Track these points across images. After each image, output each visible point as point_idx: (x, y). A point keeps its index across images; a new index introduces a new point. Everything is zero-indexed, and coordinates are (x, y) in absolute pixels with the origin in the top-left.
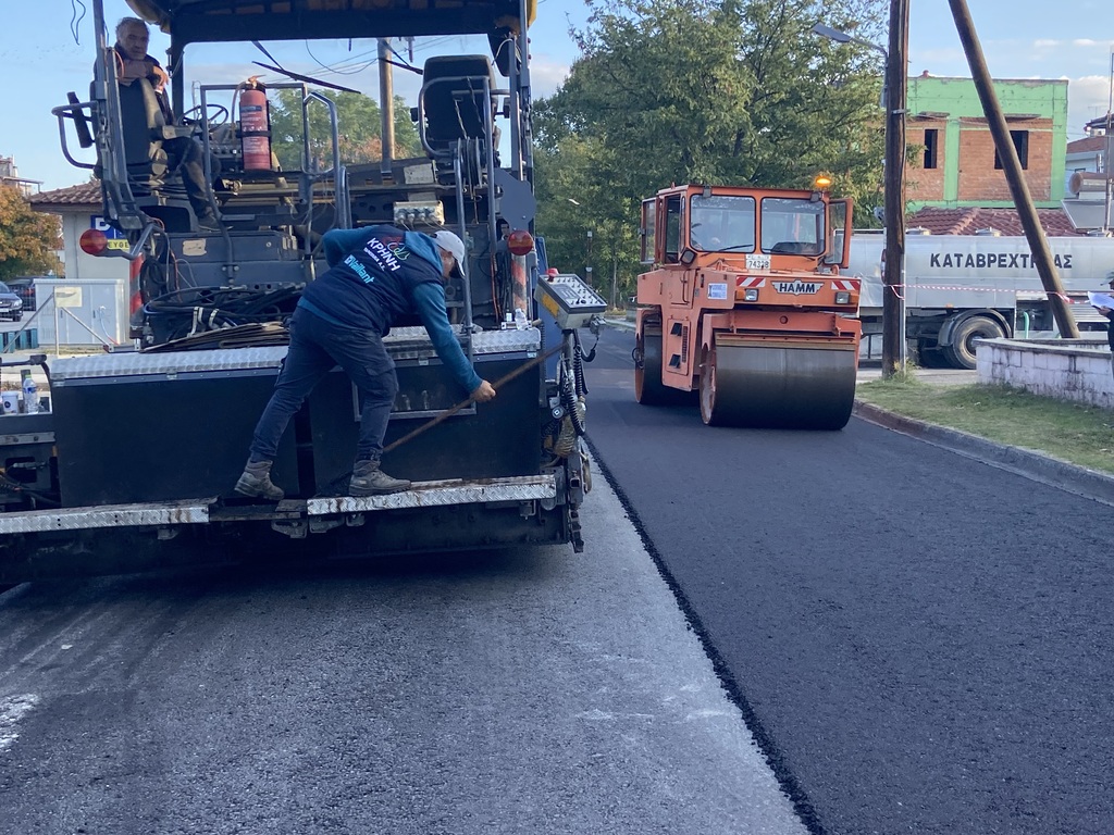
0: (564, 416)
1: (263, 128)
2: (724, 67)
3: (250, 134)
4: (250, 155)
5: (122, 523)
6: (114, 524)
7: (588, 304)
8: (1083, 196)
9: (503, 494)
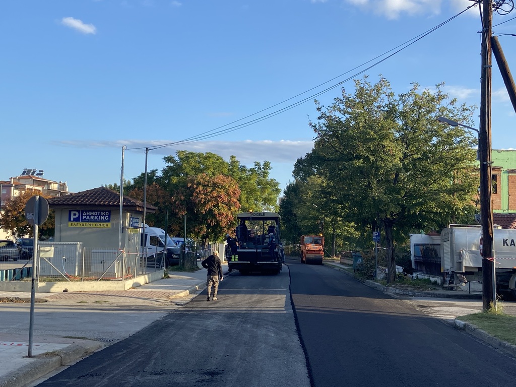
2: (388, 140)
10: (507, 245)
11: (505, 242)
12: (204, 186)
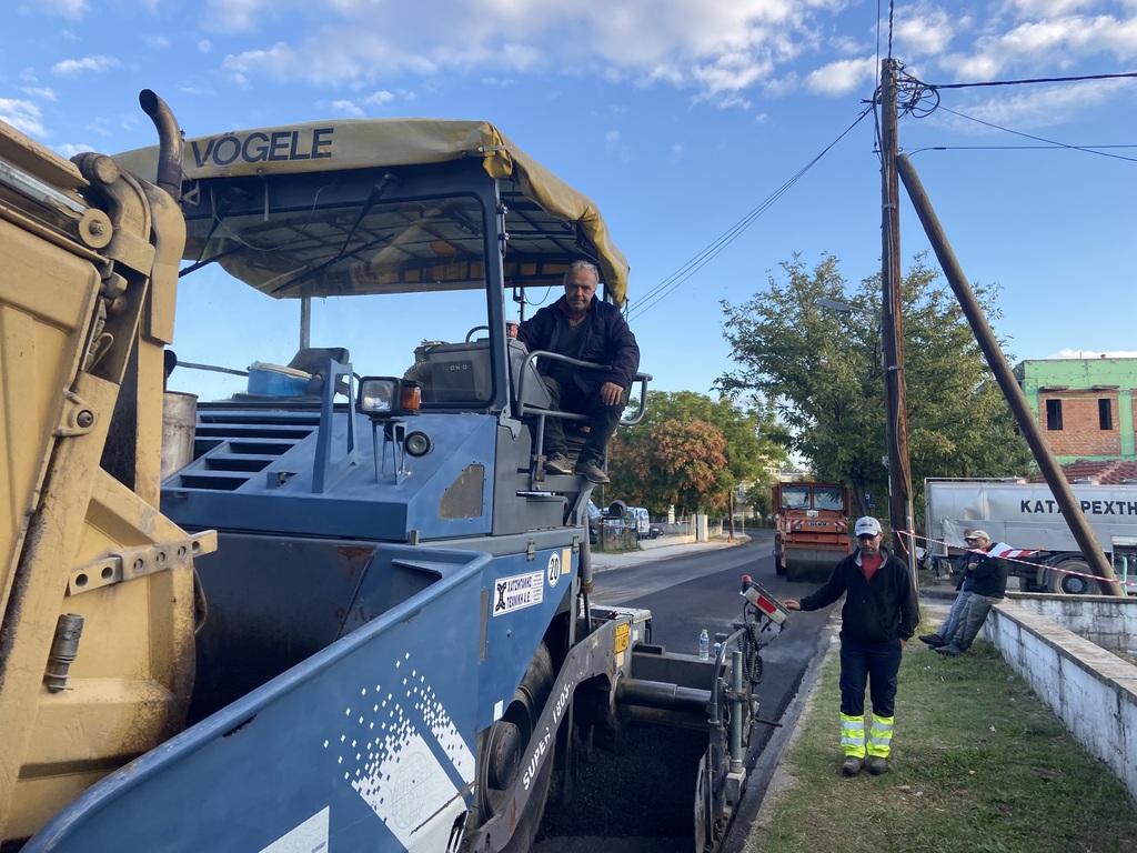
10: (1029, 511)
11: (1024, 505)
12: (674, 436)
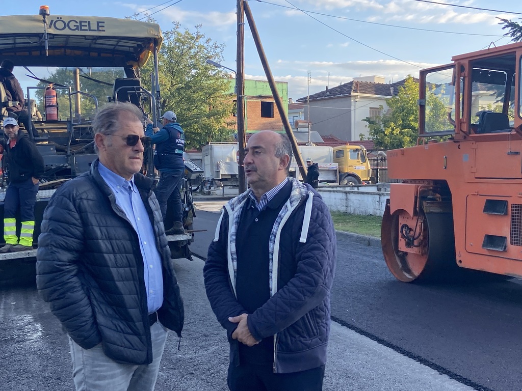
0: (190, 210)
1: (55, 104)
3: (50, 106)
4: (50, 114)
5: (31, 256)
6: (28, 256)
7: (198, 170)
8: (299, 130)
9: (173, 239)
